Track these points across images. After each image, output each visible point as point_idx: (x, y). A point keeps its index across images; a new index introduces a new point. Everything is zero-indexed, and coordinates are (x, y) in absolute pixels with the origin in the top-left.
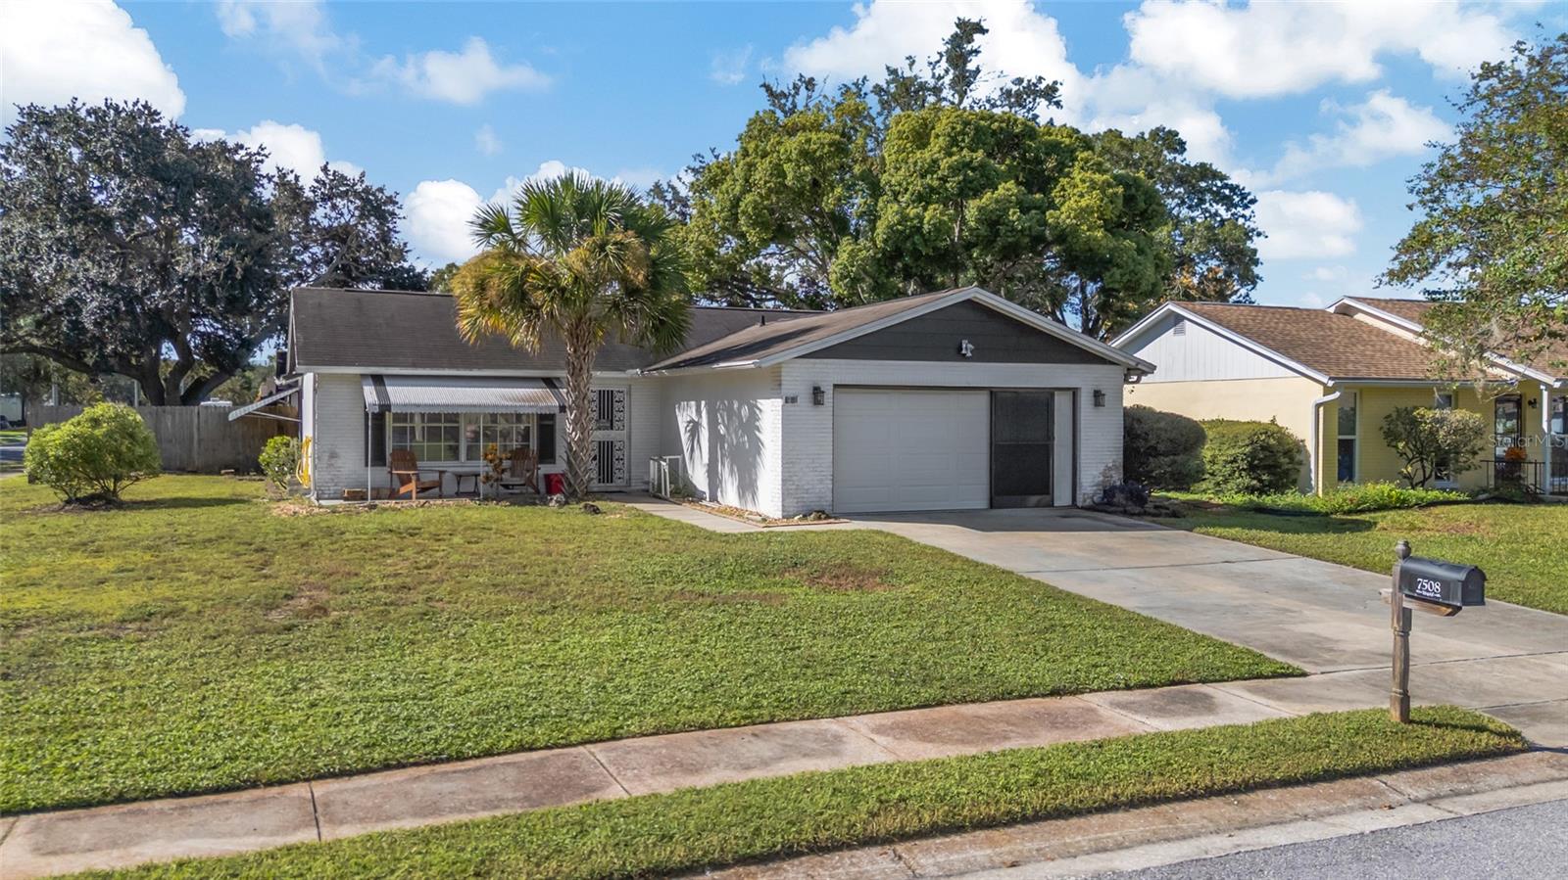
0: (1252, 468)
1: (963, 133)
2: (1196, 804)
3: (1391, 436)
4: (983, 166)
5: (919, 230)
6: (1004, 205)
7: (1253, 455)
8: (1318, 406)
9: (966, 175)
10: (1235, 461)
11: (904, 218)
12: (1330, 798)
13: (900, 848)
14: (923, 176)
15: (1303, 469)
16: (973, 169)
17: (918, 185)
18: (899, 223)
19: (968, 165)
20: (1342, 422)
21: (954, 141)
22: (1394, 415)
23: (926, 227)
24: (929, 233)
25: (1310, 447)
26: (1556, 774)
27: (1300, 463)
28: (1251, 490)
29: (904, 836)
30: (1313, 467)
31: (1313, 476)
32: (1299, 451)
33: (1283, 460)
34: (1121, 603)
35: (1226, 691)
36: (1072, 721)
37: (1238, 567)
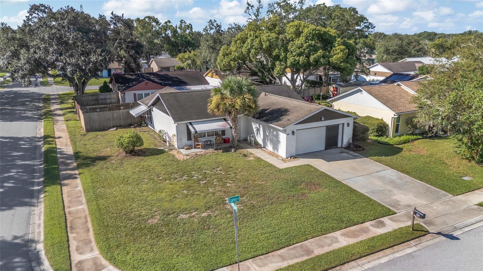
0: (377, 131)
1: (309, 36)
2: (388, 249)
3: (407, 124)
4: (314, 45)
5: (298, 63)
6: (319, 57)
7: (378, 128)
8: (392, 118)
9: (310, 48)
10: (374, 129)
11: (295, 60)
12: (403, 246)
13: (356, 261)
14: (299, 48)
15: (388, 131)
16: (312, 46)
17: (298, 51)
18: (294, 62)
19: (310, 45)
20: (397, 120)
21: (307, 38)
22: (408, 119)
23: (300, 63)
24: (301, 64)
25: (390, 126)
26: (432, 238)
27: (387, 129)
28: (377, 136)
29: (356, 259)
30: (390, 131)
31: (390, 132)
32: (387, 127)
33: (384, 129)
34: (363, 191)
35: (385, 220)
36: (366, 231)
37: (380, 174)
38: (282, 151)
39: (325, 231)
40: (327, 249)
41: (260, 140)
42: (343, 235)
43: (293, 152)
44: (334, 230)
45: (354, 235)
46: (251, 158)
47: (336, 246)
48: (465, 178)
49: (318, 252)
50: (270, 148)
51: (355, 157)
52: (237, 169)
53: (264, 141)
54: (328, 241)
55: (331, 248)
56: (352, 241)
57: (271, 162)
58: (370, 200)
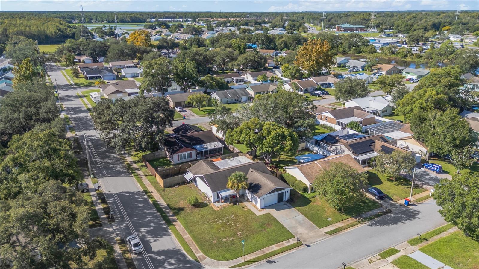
0: (303, 190)
2: (287, 251)
8: (309, 185)
12: (293, 250)
25: (309, 188)
26: (302, 247)
28: (303, 192)
30: (309, 190)
33: (306, 189)
34: (287, 227)
35: (291, 240)
36: (283, 244)
37: (296, 218)
38: (259, 206)
39: (270, 245)
40: (269, 251)
41: (249, 197)
42: (276, 246)
43: (263, 206)
44: (273, 244)
45: (279, 246)
46: (246, 209)
47: (272, 250)
48: (329, 219)
49: (267, 252)
50: (254, 203)
51: (289, 207)
52: (240, 216)
53: (251, 198)
54: (270, 248)
55: (271, 251)
56: (277, 248)
57: (254, 212)
58: (288, 231)
